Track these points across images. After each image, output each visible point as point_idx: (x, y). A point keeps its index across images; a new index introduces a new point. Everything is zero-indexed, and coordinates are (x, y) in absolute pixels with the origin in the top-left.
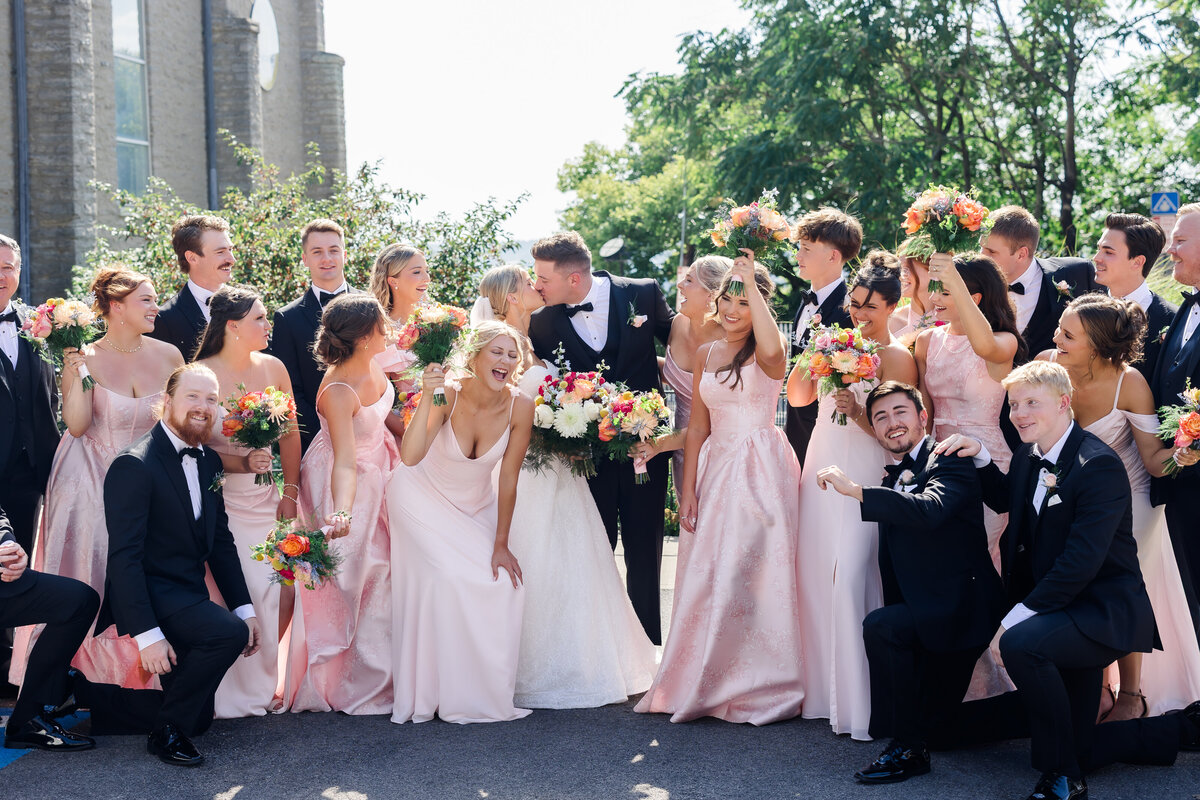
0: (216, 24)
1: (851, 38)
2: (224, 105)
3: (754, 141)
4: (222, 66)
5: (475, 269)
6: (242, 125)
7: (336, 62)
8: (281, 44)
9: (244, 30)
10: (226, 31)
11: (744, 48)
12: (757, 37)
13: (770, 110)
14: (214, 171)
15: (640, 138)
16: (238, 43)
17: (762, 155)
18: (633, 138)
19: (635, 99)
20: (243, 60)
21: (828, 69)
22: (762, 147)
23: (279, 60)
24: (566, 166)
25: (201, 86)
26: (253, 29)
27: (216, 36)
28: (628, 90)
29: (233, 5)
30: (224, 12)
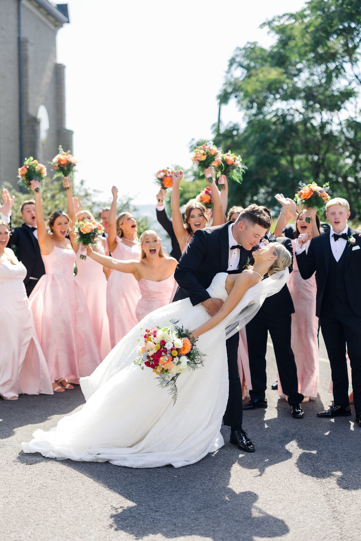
0: (24, 117)
1: (277, 129)
4: (27, 135)
7: (70, 133)
8: (50, 125)
9: (35, 121)
10: (29, 121)
11: (237, 130)
12: (243, 126)
16: (33, 126)
20: (35, 132)
23: (49, 132)
25: (17, 143)
26: (38, 121)
27: (25, 123)
28: (190, 145)
29: (31, 111)
30: (28, 114)
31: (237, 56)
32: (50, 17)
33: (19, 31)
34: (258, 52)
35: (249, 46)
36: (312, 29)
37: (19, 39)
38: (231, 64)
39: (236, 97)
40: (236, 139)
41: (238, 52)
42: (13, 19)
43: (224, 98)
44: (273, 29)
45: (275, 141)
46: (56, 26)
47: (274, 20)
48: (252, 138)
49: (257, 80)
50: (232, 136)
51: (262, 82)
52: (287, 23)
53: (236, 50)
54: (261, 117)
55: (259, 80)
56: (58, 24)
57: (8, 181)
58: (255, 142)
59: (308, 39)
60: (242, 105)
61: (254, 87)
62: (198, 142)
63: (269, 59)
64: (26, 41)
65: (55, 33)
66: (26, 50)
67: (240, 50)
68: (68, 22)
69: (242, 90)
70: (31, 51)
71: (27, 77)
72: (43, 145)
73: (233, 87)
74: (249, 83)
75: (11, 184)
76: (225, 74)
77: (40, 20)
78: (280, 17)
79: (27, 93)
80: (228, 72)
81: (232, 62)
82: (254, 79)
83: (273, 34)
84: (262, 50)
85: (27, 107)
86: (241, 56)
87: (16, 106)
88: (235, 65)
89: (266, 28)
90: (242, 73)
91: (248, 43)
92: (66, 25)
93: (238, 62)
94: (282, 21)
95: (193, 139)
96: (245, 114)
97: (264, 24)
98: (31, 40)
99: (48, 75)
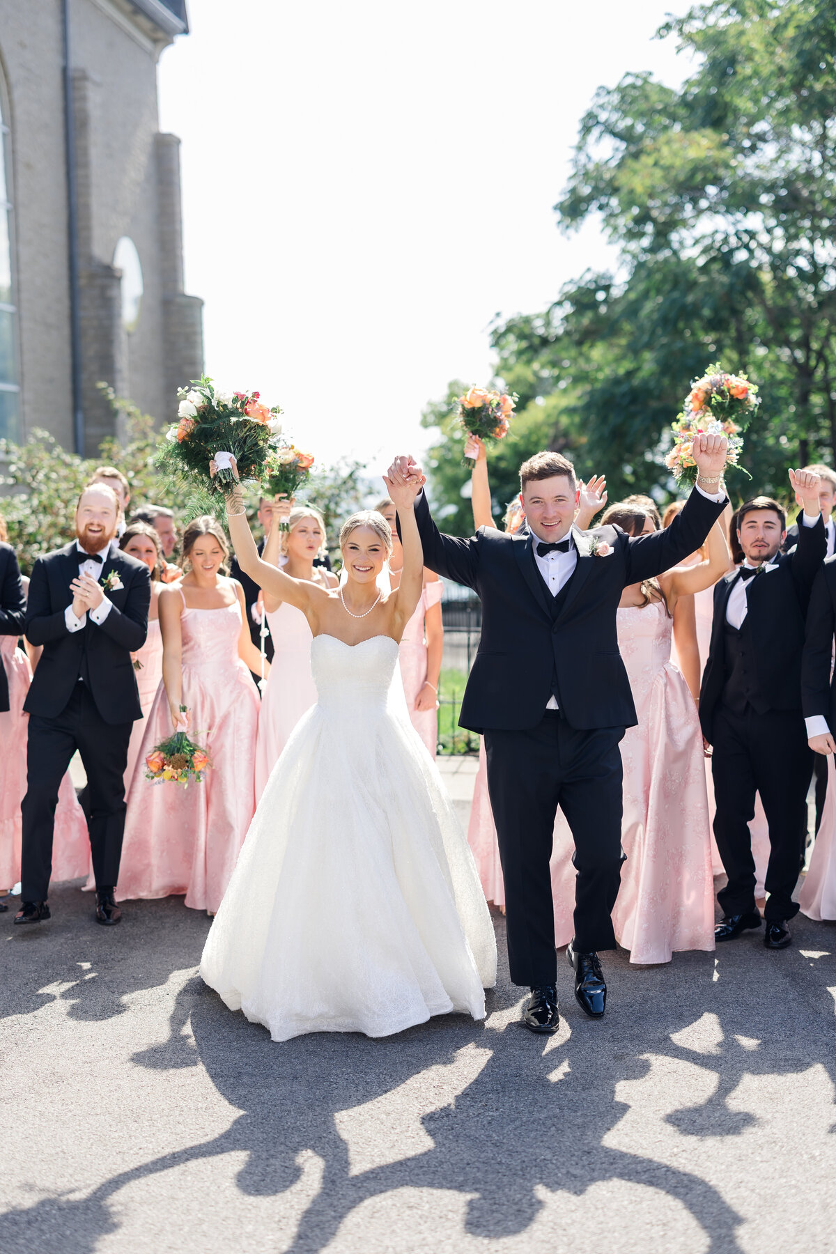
0: (81, 264)
1: (712, 282)
2: (90, 350)
3: (617, 381)
4: (88, 312)
5: (337, 516)
6: (107, 369)
7: (196, 304)
8: (145, 286)
9: (109, 276)
10: (92, 276)
11: (607, 288)
12: (621, 278)
13: (634, 349)
14: (80, 416)
15: (504, 374)
16: (104, 289)
17: (624, 395)
18: (497, 374)
19: (498, 339)
20: (108, 304)
21: (690, 313)
22: (624, 388)
23: (142, 302)
24: (430, 404)
25: (66, 331)
26: (117, 274)
27: (82, 282)
28: (492, 328)
29: (98, 251)
30: (90, 258)
31: (602, 107)
32: (141, 19)
33: (65, 53)
34: (654, 97)
35: (629, 80)
36: (790, 32)
37: (65, 70)
38: (586, 130)
39: (601, 208)
40: (603, 310)
41: (604, 99)
42: (50, 23)
43: (573, 209)
44: (690, 38)
45: (706, 312)
46: (155, 41)
47: (691, 16)
48: (649, 306)
49: (656, 164)
50: (594, 305)
51: (667, 169)
52: (723, 23)
53: (598, 95)
54: (665, 254)
55: (662, 162)
56: (160, 35)
57: (44, 426)
58: (655, 316)
59: (784, 58)
60: (615, 229)
61: (648, 182)
62: (510, 321)
63: (682, 112)
64: (84, 77)
65: (153, 60)
66: (84, 99)
67: (609, 93)
68: (186, 31)
69: (616, 191)
70: (94, 101)
71: (86, 165)
72: (129, 335)
73: (593, 183)
74: (635, 172)
75: (52, 433)
76: (572, 153)
77: (117, 25)
78: (707, 10)
79: (87, 206)
80: (580, 148)
81: (589, 123)
82: (647, 160)
83: (690, 50)
84: (663, 90)
85: (88, 240)
86: (610, 107)
87: (61, 238)
88: (596, 132)
89: (673, 37)
90: (617, 149)
91: (628, 74)
92: (180, 39)
93: (604, 124)
94: (711, 19)
95: (498, 315)
96: (624, 251)
97: (668, 27)
98: (94, 75)
99: (139, 162)
